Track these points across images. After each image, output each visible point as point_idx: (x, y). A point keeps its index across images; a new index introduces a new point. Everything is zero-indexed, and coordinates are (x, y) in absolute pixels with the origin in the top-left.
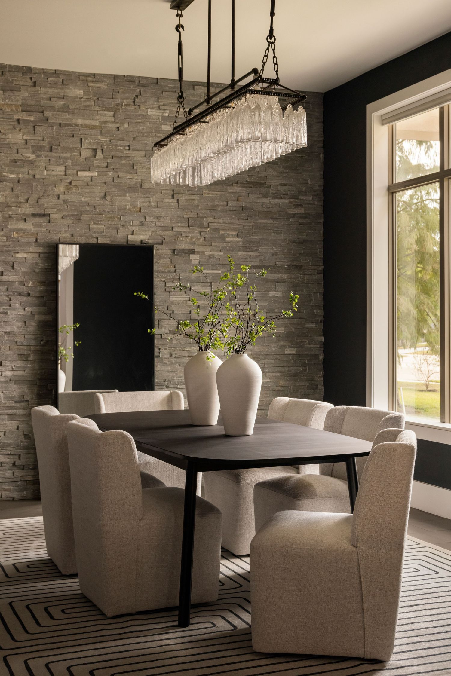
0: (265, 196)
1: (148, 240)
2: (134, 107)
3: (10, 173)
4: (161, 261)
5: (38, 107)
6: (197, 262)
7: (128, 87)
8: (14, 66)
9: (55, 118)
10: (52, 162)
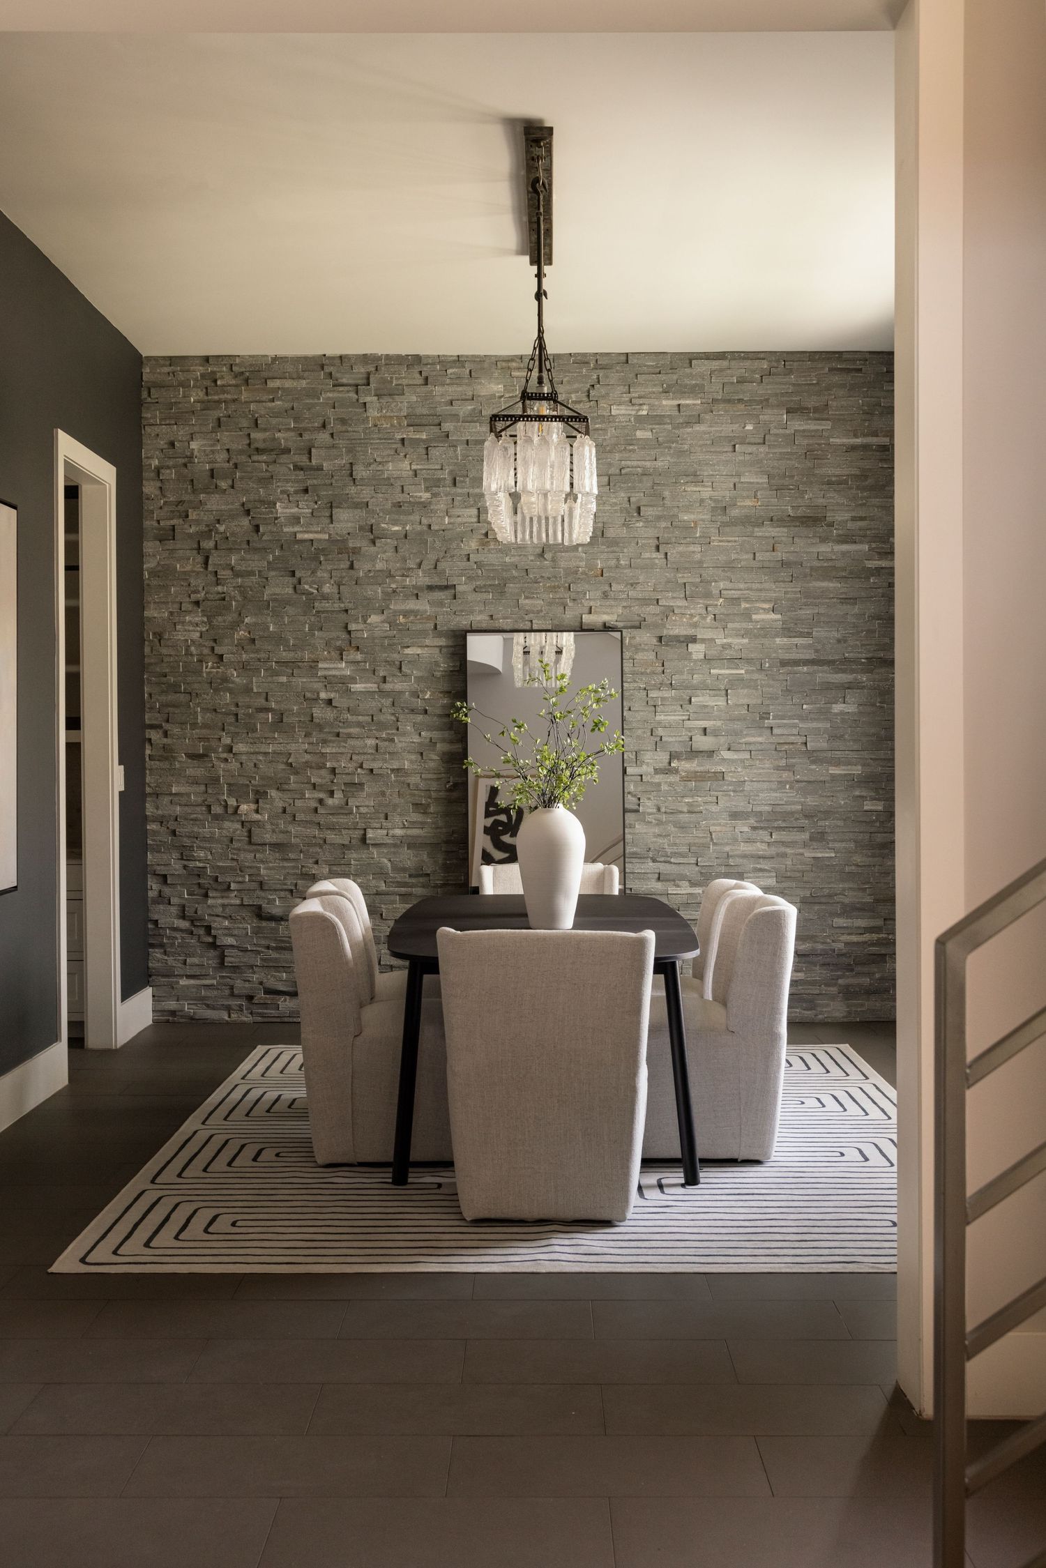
0: (824, 540)
1: (617, 621)
2: (588, 405)
3: (392, 524)
4: (639, 656)
5: (431, 417)
6: (702, 656)
7: (576, 372)
8: (393, 356)
9: (459, 433)
10: (456, 503)
